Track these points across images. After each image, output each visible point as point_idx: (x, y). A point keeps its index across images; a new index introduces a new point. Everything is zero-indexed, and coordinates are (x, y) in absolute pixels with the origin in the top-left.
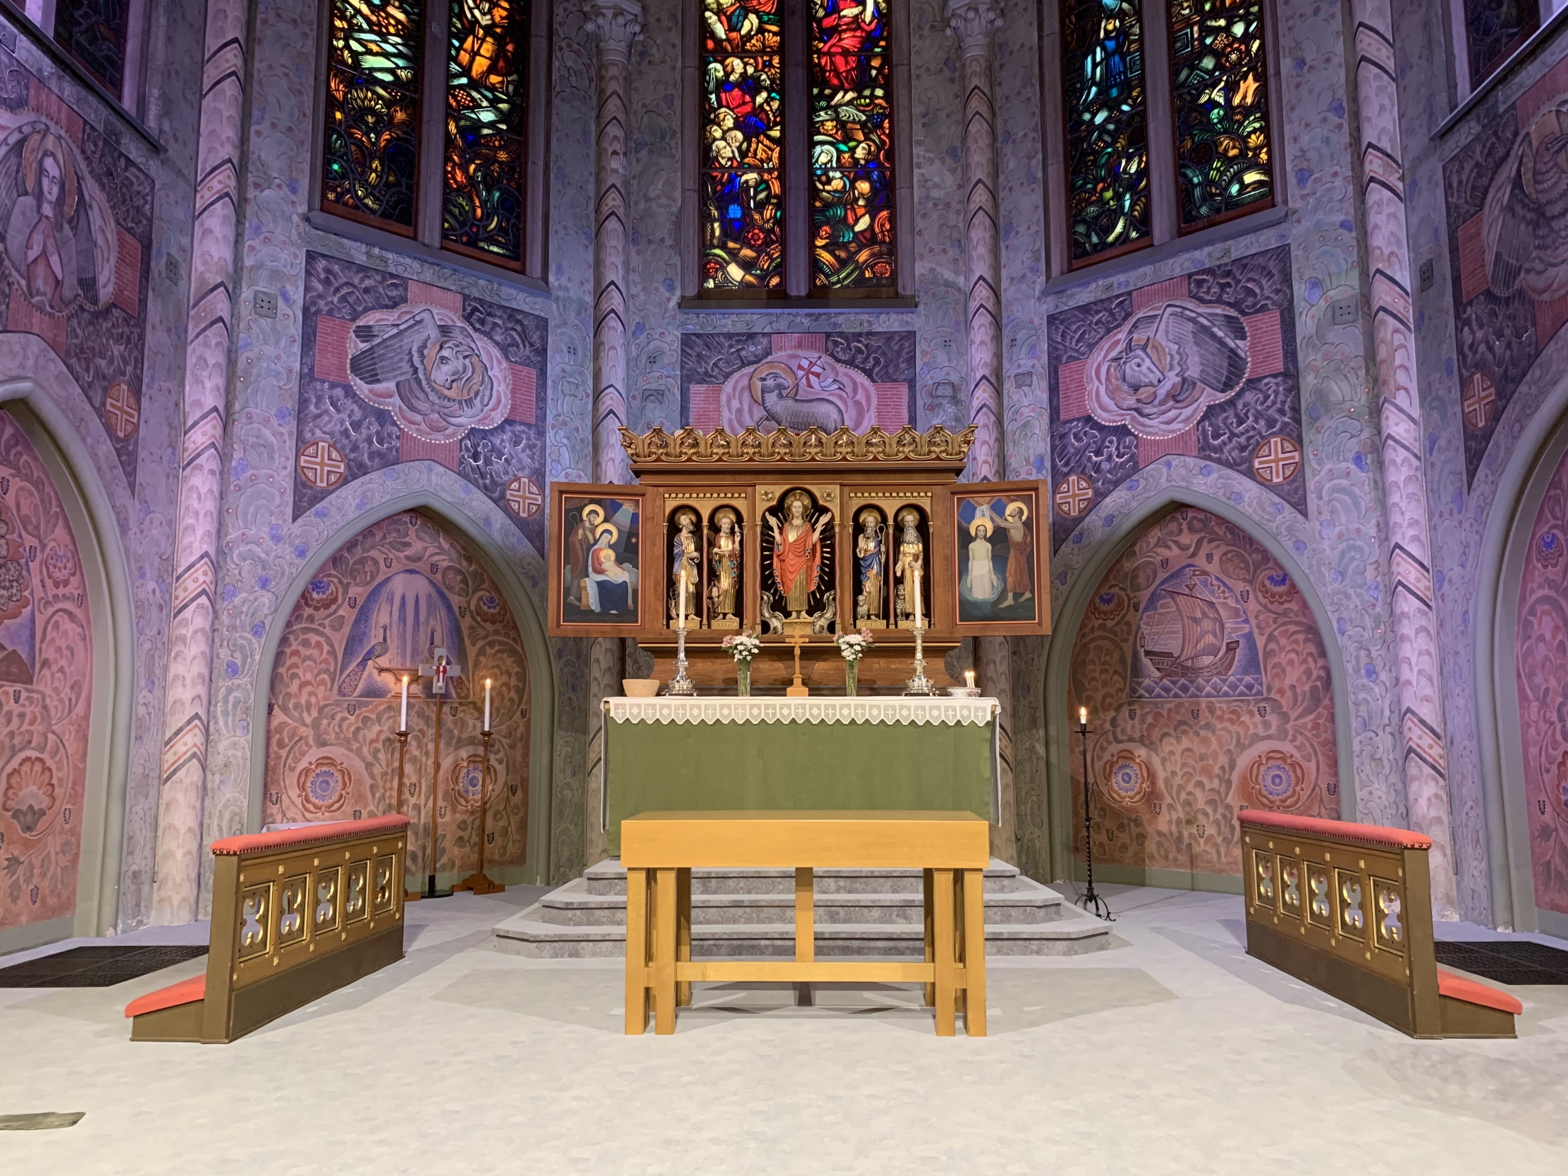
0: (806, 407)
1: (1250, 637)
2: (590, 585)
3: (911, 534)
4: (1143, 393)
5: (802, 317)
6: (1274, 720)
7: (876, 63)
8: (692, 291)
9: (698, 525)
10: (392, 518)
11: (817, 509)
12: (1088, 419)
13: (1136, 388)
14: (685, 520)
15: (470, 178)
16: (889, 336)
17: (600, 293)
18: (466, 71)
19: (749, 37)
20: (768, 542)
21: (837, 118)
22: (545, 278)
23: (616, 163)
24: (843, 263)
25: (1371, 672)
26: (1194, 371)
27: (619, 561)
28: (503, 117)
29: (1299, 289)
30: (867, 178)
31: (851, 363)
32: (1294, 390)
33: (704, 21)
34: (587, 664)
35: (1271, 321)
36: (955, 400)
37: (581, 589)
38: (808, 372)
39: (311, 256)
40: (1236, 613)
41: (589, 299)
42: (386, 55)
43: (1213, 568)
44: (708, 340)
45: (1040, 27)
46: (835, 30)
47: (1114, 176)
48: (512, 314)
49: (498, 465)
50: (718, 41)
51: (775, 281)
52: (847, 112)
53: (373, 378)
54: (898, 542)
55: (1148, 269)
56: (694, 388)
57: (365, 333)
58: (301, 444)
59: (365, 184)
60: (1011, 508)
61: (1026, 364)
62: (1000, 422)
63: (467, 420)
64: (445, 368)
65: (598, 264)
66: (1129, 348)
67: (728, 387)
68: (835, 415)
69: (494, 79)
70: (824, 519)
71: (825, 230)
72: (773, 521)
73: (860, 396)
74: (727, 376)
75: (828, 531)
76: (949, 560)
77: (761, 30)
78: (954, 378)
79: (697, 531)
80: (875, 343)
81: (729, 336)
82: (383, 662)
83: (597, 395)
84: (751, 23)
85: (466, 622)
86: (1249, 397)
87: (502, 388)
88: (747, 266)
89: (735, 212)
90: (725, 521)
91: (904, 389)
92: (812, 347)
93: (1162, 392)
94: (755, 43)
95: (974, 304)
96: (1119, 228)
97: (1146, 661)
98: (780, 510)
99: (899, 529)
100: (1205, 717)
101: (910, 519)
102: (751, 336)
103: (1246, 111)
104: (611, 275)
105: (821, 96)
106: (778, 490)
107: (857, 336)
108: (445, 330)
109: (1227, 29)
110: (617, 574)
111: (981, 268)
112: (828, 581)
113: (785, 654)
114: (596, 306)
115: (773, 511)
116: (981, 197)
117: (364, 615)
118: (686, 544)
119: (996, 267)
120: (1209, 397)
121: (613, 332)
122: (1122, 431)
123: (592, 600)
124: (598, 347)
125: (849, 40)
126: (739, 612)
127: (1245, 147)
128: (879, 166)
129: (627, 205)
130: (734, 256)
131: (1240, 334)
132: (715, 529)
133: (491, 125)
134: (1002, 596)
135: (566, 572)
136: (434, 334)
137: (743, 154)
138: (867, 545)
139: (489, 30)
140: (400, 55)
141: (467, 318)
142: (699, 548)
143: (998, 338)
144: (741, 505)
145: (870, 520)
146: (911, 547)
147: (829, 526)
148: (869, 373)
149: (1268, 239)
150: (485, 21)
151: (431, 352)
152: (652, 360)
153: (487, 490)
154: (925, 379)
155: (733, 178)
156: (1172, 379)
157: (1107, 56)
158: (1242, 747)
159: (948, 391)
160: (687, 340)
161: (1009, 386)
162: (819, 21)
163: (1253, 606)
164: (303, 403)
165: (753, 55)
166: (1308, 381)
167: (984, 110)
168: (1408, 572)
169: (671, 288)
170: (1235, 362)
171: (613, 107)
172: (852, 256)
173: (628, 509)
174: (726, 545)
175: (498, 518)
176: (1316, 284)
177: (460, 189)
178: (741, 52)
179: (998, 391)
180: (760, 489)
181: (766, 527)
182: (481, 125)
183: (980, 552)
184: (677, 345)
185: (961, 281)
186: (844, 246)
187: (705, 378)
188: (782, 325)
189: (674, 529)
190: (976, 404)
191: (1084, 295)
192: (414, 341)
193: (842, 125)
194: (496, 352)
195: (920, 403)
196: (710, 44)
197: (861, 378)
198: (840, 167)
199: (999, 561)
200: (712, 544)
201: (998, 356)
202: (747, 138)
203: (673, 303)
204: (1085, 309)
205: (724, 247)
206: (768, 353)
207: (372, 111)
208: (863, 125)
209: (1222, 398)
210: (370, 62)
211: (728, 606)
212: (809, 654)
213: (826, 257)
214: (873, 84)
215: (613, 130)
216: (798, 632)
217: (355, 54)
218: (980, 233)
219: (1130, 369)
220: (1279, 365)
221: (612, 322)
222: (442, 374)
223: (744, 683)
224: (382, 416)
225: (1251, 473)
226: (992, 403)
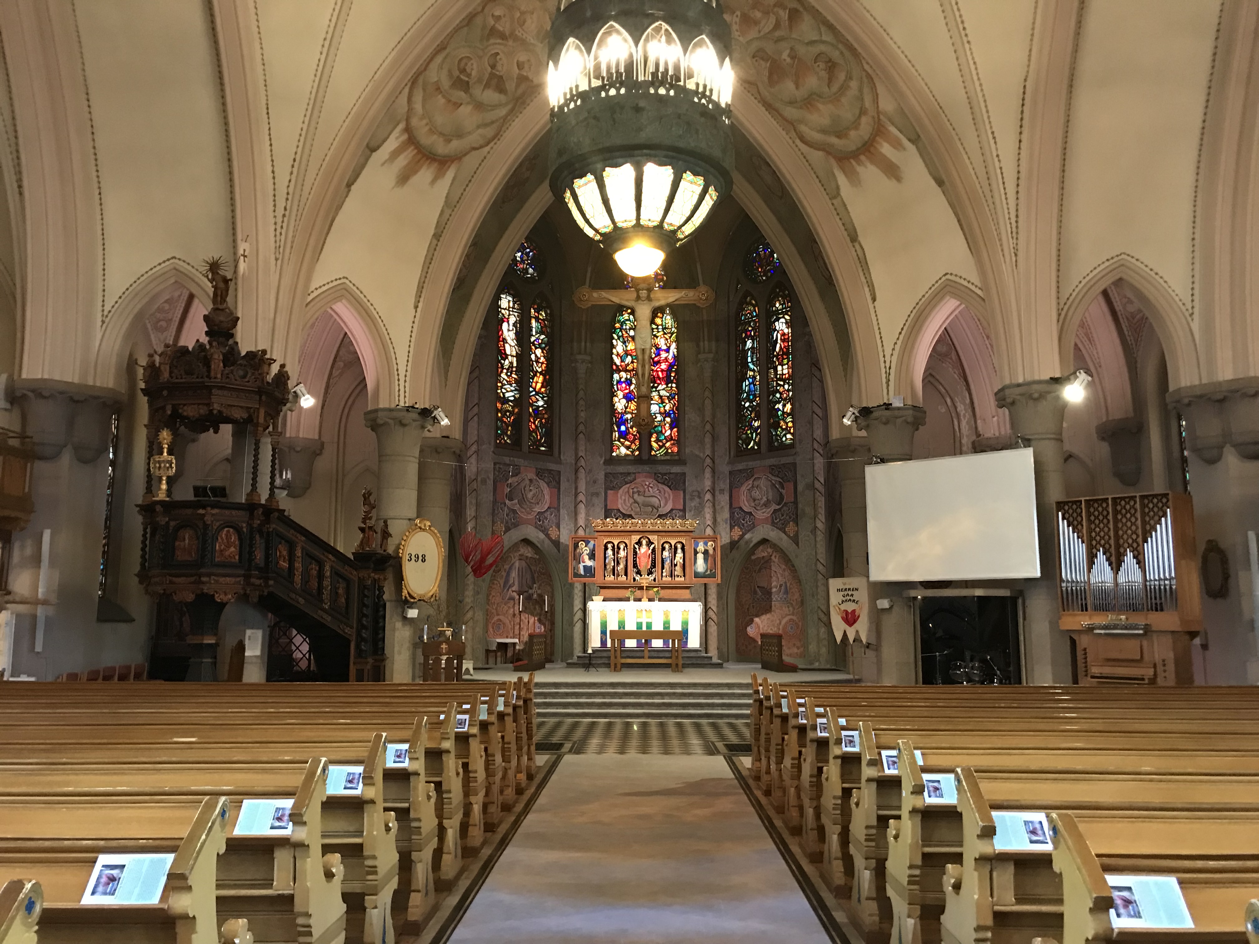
0: (647, 499)
1: (786, 583)
2: (581, 566)
3: (679, 551)
4: (757, 502)
5: (647, 468)
6: (791, 609)
7: (673, 375)
8: (608, 457)
9: (613, 547)
10: (516, 543)
11: (650, 543)
12: (741, 508)
13: (754, 500)
14: (609, 546)
15: (536, 426)
16: (677, 474)
17: (577, 460)
18: (535, 389)
19: (628, 365)
20: (635, 553)
21: (659, 395)
22: (560, 457)
23: (582, 414)
24: (661, 447)
25: (813, 596)
26: (770, 498)
27: (590, 559)
28: (546, 402)
29: (799, 477)
30: (669, 416)
31: (663, 483)
32: (797, 508)
33: (612, 358)
34: (573, 588)
35: (791, 486)
36: (699, 497)
37: (578, 568)
38: (648, 486)
39: (495, 464)
40: (782, 575)
41: (573, 462)
42: (512, 391)
43: (776, 560)
44: (615, 475)
45: (729, 369)
46: (659, 362)
47: (751, 426)
48: (550, 471)
49: (546, 522)
50: (617, 366)
51: (637, 453)
52: (663, 393)
53: (511, 499)
54: (675, 553)
55: (758, 462)
56: (609, 492)
57: (510, 485)
58: (494, 523)
59: (507, 435)
60: (710, 543)
61: (722, 486)
62: (714, 506)
63: (537, 509)
64: (531, 493)
65: (576, 450)
66: (753, 487)
67: (621, 491)
68: (658, 502)
69: (543, 390)
70: (653, 546)
71: (654, 436)
72: (637, 546)
73: (666, 495)
74: (620, 488)
75: (654, 550)
76: (690, 559)
77: (632, 362)
78: (699, 489)
79: (613, 550)
80: (672, 476)
81: (621, 474)
82: (514, 589)
83: (576, 495)
84: (629, 359)
85: (536, 575)
86: (785, 508)
87: (547, 497)
88: (628, 448)
89: (623, 428)
90: (622, 546)
91: (682, 493)
92: (650, 477)
93: (762, 502)
94: (630, 367)
95: (706, 465)
96: (752, 444)
97: (758, 590)
98: (639, 543)
99: (676, 548)
100: (773, 608)
101: (679, 546)
102: (629, 474)
103: (788, 415)
104: (581, 454)
105: (653, 387)
106: (638, 537)
107: (665, 474)
108: (531, 480)
109: (783, 386)
110: (589, 563)
111: (708, 452)
112: (654, 565)
113: (641, 588)
114: (576, 464)
115: (636, 543)
116: (708, 427)
117: (508, 574)
118: (610, 552)
119: (713, 451)
120: (775, 507)
121: (582, 474)
122: (750, 514)
123: (582, 572)
124: (577, 478)
125: (664, 366)
126: (626, 574)
127: (787, 426)
128: (674, 413)
129: (586, 428)
130: (623, 444)
131: (783, 488)
132: (619, 548)
133: (542, 406)
134: (706, 571)
135: (574, 562)
136: (528, 482)
137: (626, 408)
138: (666, 554)
139: (541, 373)
140: (516, 390)
141: (537, 476)
142: (614, 555)
143: (713, 477)
144: (626, 541)
145: (667, 546)
146: (680, 555)
147: (654, 548)
148: (669, 487)
149: (789, 460)
150: (540, 370)
151: (527, 488)
152: (595, 482)
153: (543, 531)
154: (689, 489)
155: (622, 417)
156: (765, 499)
157: (750, 384)
158: (783, 618)
159: (696, 494)
160: (606, 475)
161: (717, 493)
162: (653, 359)
163: (786, 573)
164: (494, 510)
165: (629, 371)
166: (800, 506)
167: (710, 396)
168: (821, 568)
169: (601, 457)
170: (781, 497)
171: (581, 393)
172: (664, 445)
173: (592, 543)
174: (622, 554)
175: (547, 541)
176: (802, 476)
177: (534, 431)
178: (626, 371)
179: (714, 495)
180: (633, 537)
181: (635, 548)
182: (539, 407)
183: (700, 557)
184: (603, 477)
185: (701, 455)
186: (661, 441)
187: (613, 488)
188: (640, 470)
189: (606, 548)
190: (706, 499)
191: (740, 466)
192: (523, 485)
193: (661, 397)
194: (545, 485)
195: (687, 497)
196: (614, 367)
197: (667, 489)
198: (660, 413)
199: (706, 560)
200: (618, 553)
201: (714, 483)
202: (628, 402)
203: (602, 462)
204: (740, 471)
205: (619, 441)
206: (635, 479)
207: (508, 411)
208: (668, 397)
209: (778, 507)
210: (507, 395)
211: (623, 573)
212: (648, 588)
213: (654, 445)
214: (672, 382)
215: (582, 402)
216: (644, 581)
217: (504, 394)
218: (708, 439)
219: (753, 493)
220: (793, 500)
221: (581, 470)
222: (530, 495)
223: (632, 598)
224: (514, 512)
225: (785, 532)
226: (711, 499)
